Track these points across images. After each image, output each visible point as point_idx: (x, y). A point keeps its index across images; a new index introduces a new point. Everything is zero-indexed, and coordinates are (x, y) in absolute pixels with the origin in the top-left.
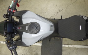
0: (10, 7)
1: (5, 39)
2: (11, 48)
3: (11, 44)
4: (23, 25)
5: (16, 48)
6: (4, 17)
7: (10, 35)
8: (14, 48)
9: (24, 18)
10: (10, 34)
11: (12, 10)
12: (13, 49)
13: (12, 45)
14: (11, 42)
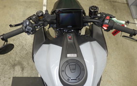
0: (113, 19)
1: (47, 11)
2: (27, 23)
3: (35, 23)
4: (76, 44)
5: (28, 32)
6: (91, 8)
7: (55, 21)
8: (26, 30)
9: (91, 45)
10: (56, 19)
11: (107, 21)
12: (26, 27)
13: (34, 25)
14: (40, 23)
